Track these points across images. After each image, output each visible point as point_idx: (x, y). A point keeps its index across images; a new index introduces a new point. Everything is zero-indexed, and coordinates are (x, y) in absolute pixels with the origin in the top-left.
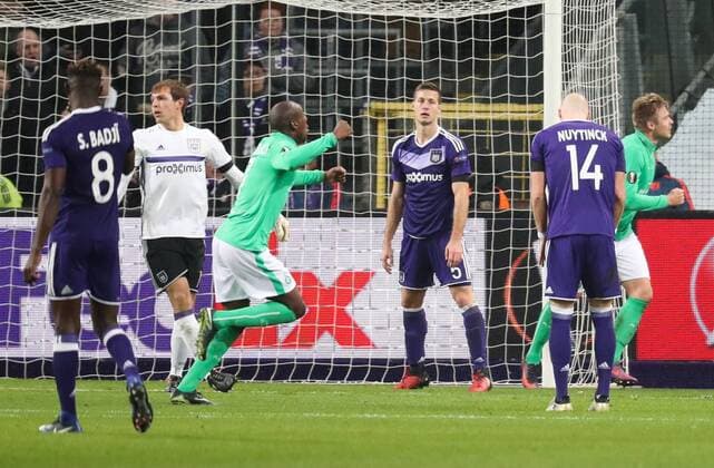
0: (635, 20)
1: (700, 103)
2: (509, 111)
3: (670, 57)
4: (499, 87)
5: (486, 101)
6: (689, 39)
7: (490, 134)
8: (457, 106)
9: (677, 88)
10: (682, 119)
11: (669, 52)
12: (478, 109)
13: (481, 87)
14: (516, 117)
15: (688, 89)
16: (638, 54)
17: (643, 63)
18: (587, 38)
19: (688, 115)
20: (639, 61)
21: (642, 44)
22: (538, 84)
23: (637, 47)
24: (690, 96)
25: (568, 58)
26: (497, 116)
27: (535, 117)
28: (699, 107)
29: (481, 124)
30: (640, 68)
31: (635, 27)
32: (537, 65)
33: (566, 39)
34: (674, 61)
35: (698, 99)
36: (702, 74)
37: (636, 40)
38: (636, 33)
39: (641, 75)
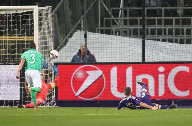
0: (56, 15)
1: (73, 36)
2: (25, 38)
3: (66, 25)
4: (23, 32)
5: (20, 36)
6: (70, 20)
7: (21, 44)
8: (12, 37)
9: (67, 32)
10: (69, 40)
11: (65, 23)
12: (17, 38)
13: (18, 32)
14: (27, 40)
15: (70, 32)
16: (57, 24)
17: (59, 26)
18: (44, 20)
19: (70, 39)
20: (58, 25)
21: (58, 21)
22: (32, 31)
23: (57, 22)
24: (71, 34)
25: (40, 25)
26: (22, 40)
27: (32, 40)
28: (73, 37)
29: (18, 42)
30: (58, 27)
31: (57, 17)
32: (32, 26)
33: (39, 20)
34: (67, 25)
35: (73, 35)
36: (73, 28)
37: (57, 20)
38: (57, 19)
39: (58, 29)
